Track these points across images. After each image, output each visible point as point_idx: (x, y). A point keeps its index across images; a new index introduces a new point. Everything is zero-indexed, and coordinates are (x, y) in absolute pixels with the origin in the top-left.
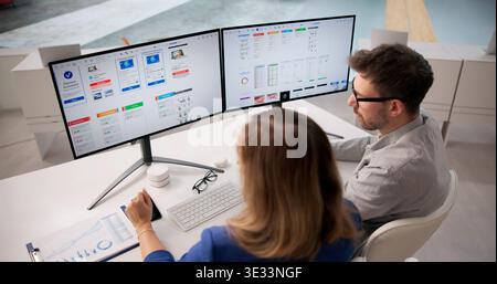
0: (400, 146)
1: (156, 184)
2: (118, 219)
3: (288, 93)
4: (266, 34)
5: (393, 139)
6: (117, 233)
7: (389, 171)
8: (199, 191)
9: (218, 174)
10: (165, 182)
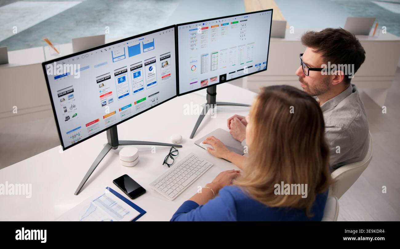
0: (343, 109)
1: (130, 164)
2: (108, 199)
3: (225, 76)
4: (210, 28)
5: (333, 104)
6: (112, 211)
7: (343, 128)
8: (169, 165)
9: (178, 149)
10: (136, 162)
